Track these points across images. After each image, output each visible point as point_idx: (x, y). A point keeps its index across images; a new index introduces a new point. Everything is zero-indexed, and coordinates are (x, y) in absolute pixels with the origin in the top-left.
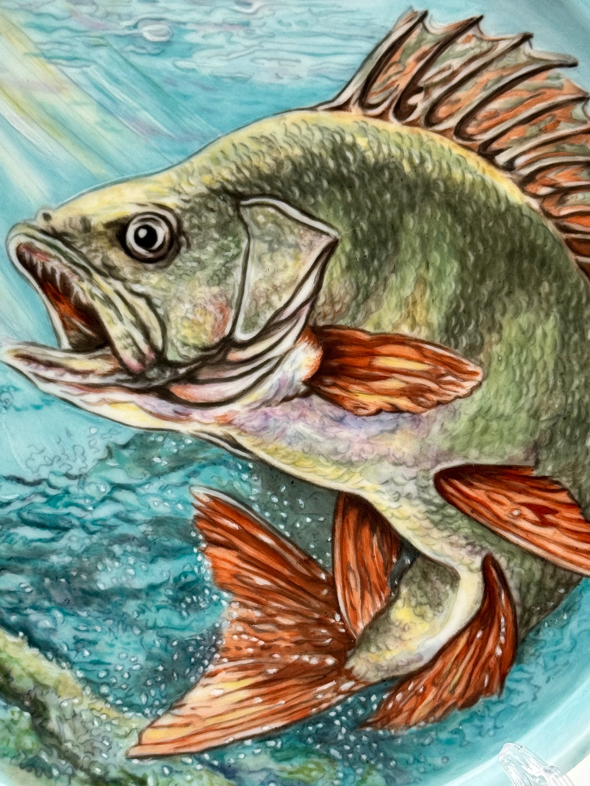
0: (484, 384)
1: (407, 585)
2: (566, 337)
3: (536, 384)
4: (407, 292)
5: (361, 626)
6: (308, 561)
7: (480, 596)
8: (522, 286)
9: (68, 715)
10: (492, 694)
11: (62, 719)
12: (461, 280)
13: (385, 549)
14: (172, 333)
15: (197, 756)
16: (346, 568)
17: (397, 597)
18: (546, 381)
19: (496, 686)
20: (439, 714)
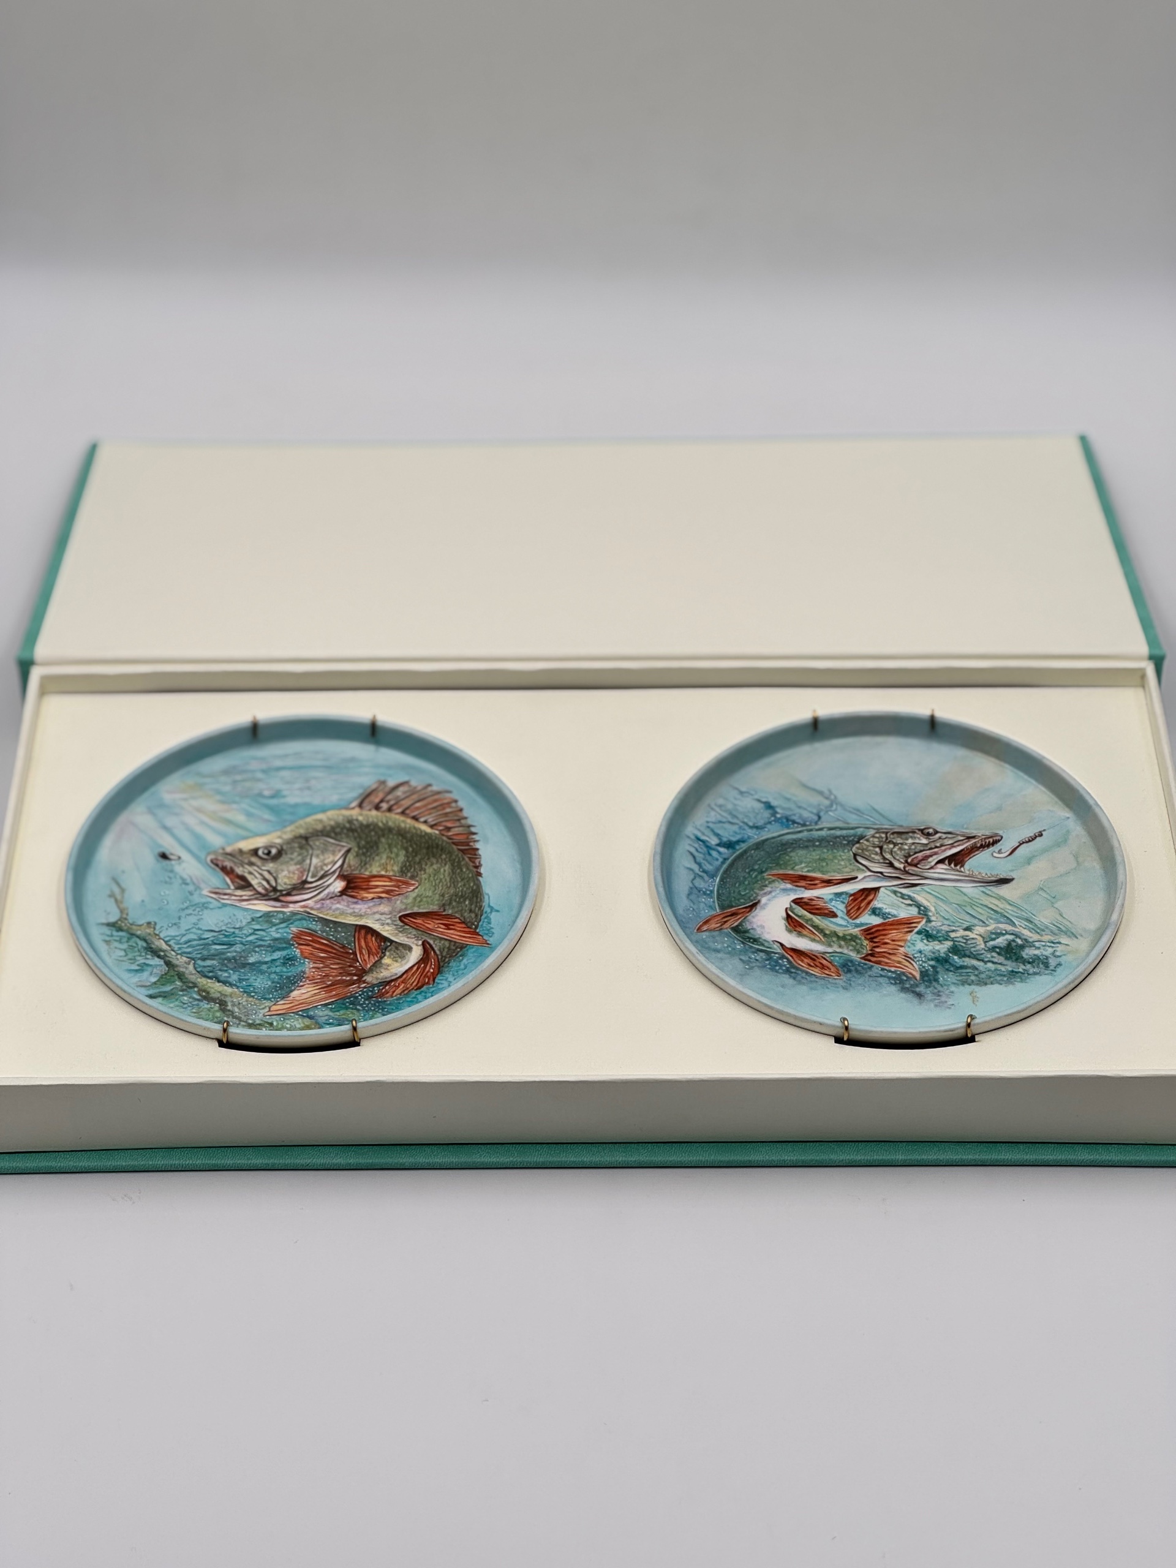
0: (419, 887)
1: (389, 951)
2: (454, 871)
3: (442, 886)
4: (383, 861)
5: (369, 966)
6: (344, 947)
7: (422, 953)
8: (434, 856)
9: (237, 1003)
10: (430, 984)
11: (233, 1005)
12: (406, 856)
13: (378, 941)
14: (279, 881)
15: (296, 1013)
16: (360, 948)
17: (385, 955)
18: (447, 884)
19: (431, 982)
20: (406, 992)
